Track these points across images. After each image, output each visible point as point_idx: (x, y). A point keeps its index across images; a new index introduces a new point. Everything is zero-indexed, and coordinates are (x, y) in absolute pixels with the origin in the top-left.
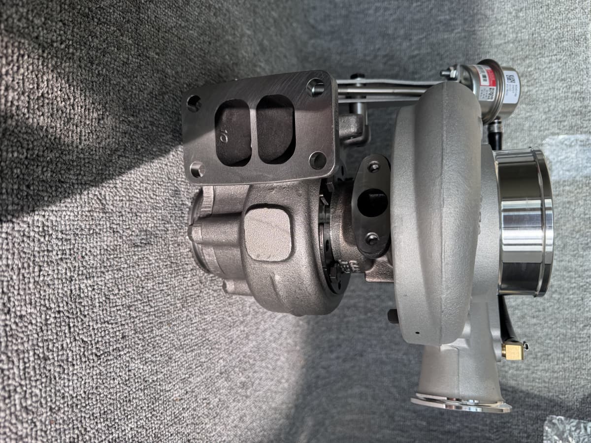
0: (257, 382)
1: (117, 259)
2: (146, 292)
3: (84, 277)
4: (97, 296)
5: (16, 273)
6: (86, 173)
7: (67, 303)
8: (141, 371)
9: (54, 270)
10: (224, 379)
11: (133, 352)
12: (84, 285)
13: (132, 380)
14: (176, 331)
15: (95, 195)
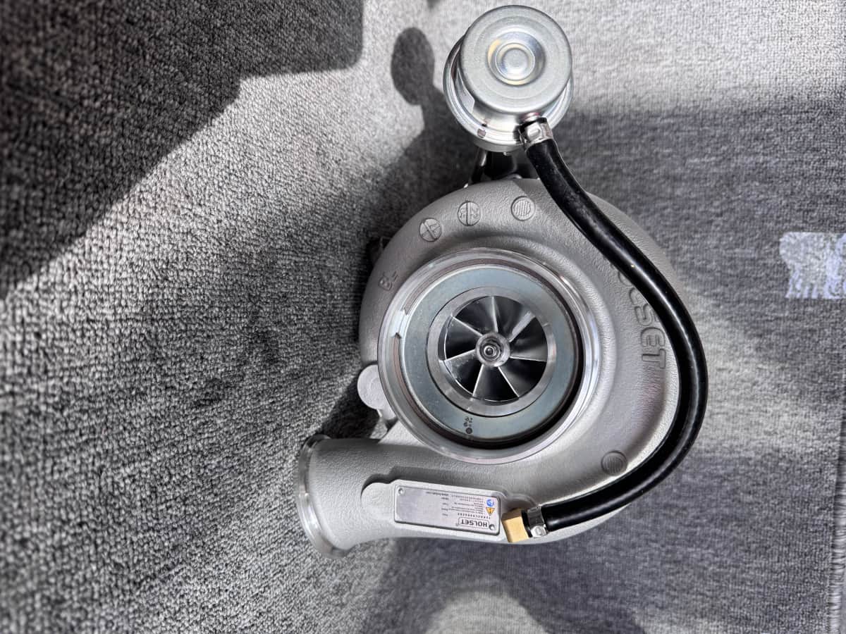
0: (356, 582)
1: (169, 430)
2: (209, 474)
3: (120, 465)
4: (138, 491)
5: (17, 475)
6: (129, 302)
7: (94, 509)
8: (198, 593)
9: (75, 462)
10: (311, 585)
11: (188, 567)
12: (120, 476)
13: (184, 611)
14: (248, 526)
15: (142, 335)
